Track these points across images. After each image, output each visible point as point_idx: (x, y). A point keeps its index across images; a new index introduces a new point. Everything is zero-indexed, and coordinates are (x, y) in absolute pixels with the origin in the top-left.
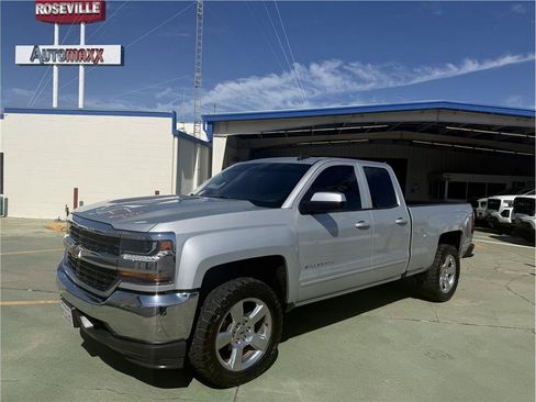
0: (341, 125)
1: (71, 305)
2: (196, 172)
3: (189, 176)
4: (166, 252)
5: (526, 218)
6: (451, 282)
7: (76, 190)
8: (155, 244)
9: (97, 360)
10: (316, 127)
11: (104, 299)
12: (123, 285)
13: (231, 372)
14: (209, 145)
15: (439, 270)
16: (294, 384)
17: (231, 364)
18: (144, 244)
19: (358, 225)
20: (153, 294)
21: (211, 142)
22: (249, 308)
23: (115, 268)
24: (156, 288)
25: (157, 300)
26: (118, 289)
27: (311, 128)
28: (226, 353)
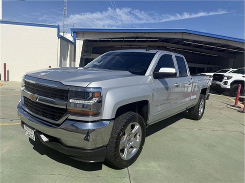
0: (137, 38)
1: (33, 129)
2: (68, 57)
3: (65, 59)
4: (97, 99)
5: (218, 83)
6: (202, 110)
7: (5, 65)
8: (91, 94)
9: (45, 157)
10: (126, 38)
11: (59, 125)
12: (71, 117)
13: (125, 161)
14: (74, 44)
15: (199, 106)
16: (154, 164)
17: (125, 156)
18: (84, 94)
19: (175, 85)
20: (88, 122)
21: (75, 42)
22: (133, 127)
23: (65, 107)
24: (90, 119)
25: (90, 126)
26: (67, 119)
27: (123, 38)
28: (123, 151)
